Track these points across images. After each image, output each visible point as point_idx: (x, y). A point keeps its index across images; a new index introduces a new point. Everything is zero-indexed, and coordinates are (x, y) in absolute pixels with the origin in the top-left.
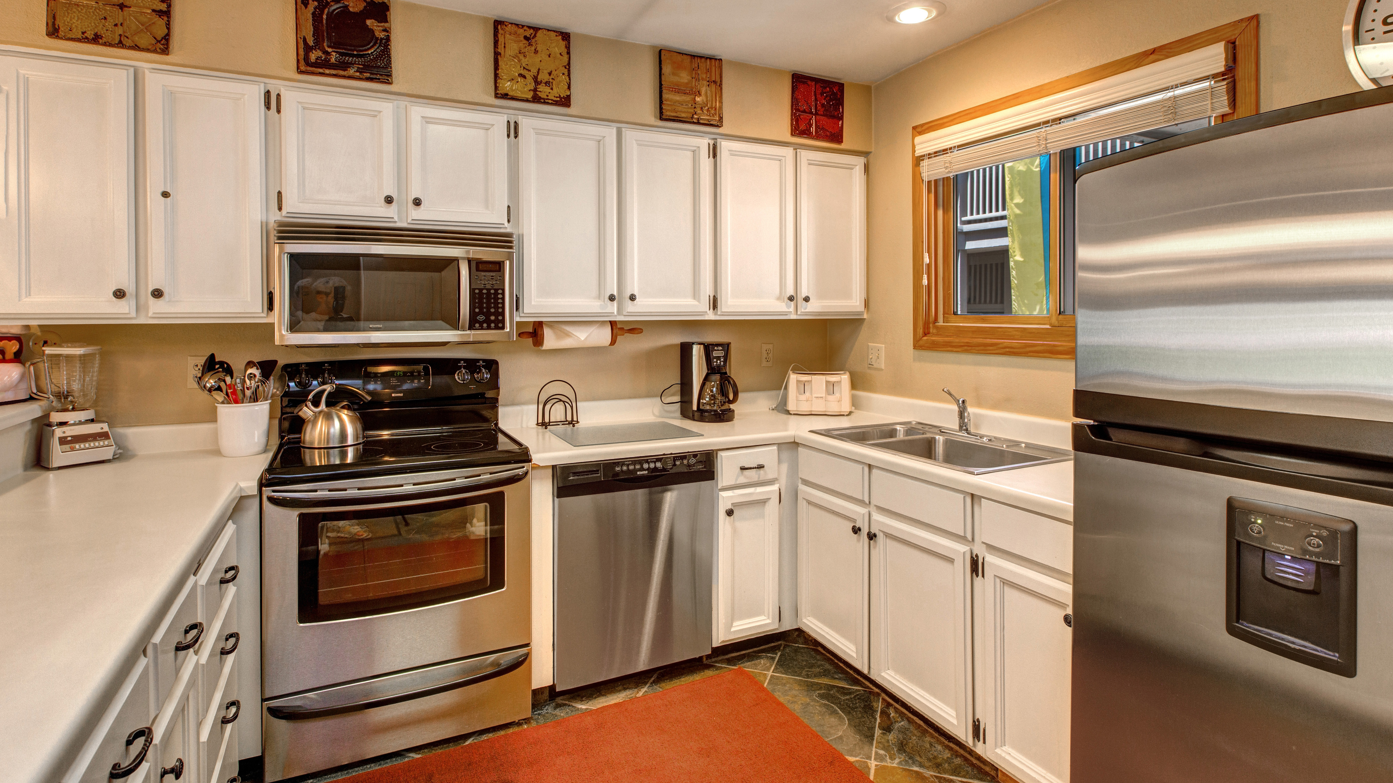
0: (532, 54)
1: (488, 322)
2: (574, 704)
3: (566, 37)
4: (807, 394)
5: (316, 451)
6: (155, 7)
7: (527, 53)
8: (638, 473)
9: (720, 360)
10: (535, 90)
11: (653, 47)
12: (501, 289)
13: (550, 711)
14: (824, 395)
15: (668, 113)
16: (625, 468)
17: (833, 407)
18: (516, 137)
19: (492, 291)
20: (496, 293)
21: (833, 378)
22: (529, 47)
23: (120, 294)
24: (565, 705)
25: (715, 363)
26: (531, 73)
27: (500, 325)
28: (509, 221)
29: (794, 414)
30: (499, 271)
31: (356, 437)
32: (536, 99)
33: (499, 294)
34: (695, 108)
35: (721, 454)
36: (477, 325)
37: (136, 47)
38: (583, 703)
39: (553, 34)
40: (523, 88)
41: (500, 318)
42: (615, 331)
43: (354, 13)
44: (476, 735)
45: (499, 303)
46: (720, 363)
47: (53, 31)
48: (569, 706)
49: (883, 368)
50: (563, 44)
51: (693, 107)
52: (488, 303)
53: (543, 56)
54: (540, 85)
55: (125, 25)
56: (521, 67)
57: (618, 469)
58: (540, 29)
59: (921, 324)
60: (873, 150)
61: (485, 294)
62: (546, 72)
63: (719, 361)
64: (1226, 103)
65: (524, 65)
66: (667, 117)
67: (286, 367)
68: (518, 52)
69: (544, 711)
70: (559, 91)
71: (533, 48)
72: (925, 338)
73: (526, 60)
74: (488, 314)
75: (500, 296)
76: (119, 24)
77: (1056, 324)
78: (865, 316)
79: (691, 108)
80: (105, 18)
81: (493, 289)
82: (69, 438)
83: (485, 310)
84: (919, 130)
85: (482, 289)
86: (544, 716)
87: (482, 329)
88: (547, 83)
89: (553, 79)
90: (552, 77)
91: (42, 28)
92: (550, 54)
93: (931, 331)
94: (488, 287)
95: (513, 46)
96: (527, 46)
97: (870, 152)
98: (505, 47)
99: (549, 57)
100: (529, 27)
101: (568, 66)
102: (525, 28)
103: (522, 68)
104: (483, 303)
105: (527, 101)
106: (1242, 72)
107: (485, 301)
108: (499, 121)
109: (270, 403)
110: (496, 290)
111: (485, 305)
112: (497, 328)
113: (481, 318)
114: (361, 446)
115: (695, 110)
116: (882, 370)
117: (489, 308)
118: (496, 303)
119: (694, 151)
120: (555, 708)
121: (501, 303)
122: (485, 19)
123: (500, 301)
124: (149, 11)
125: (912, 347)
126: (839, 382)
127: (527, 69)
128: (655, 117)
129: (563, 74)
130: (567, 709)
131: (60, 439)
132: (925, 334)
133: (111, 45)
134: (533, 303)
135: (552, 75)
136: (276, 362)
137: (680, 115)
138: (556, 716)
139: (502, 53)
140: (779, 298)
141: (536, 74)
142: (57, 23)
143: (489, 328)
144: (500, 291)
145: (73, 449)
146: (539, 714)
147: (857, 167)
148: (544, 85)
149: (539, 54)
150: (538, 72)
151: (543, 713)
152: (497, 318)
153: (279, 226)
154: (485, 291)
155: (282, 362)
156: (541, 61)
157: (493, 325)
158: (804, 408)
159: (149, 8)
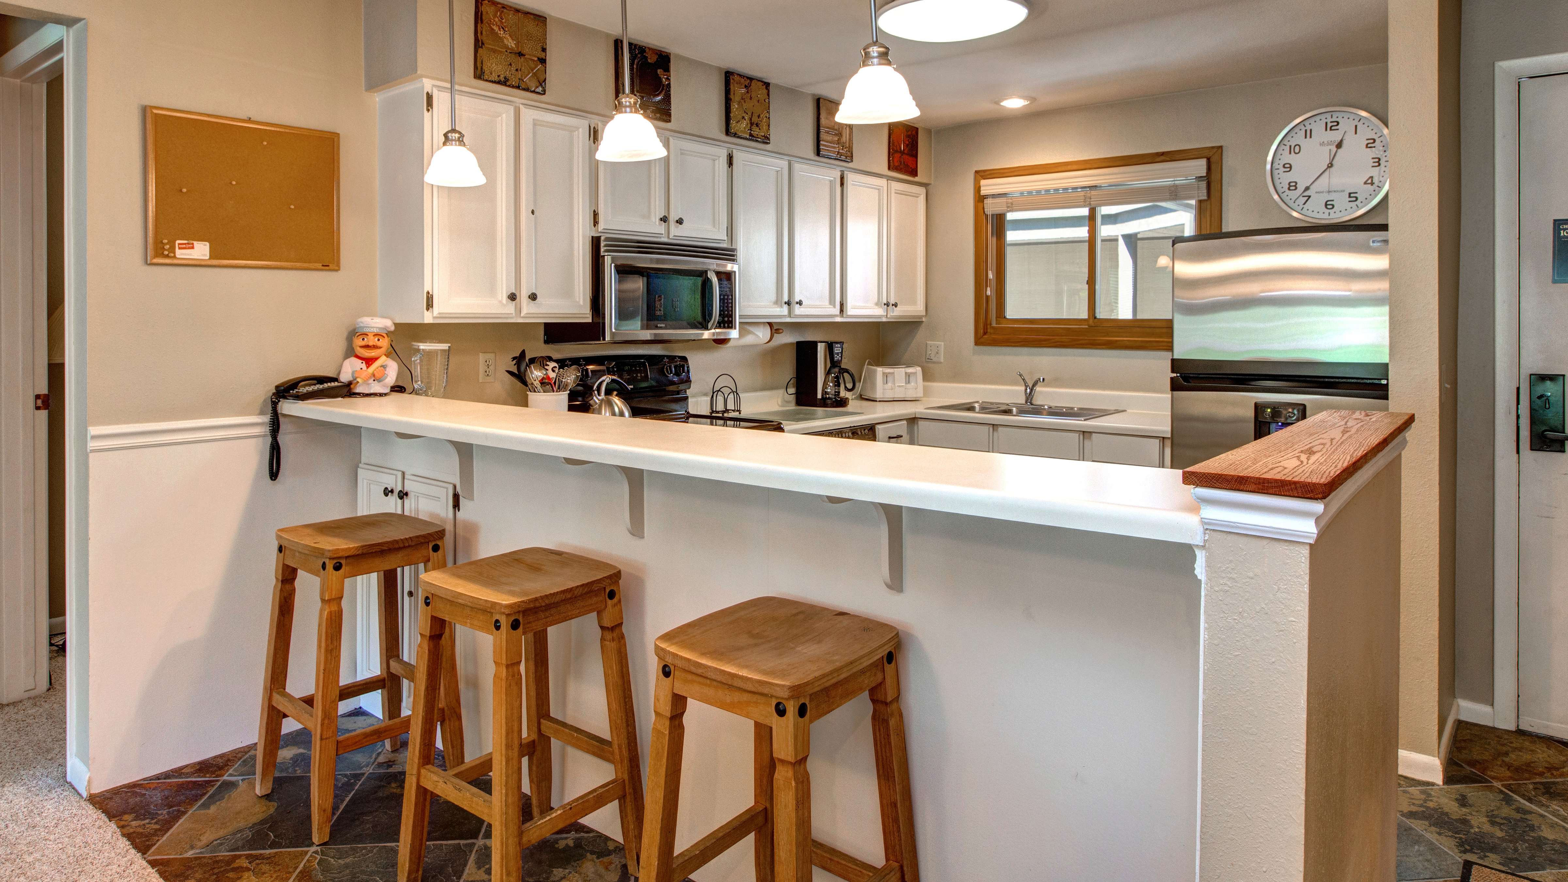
0: (749, 100)
1: (724, 322)
3: (767, 85)
4: (890, 384)
6: (537, 55)
7: (746, 99)
9: (838, 355)
10: (750, 130)
11: (814, 95)
12: (731, 295)
14: (904, 384)
17: (910, 394)
18: (731, 166)
19: (726, 297)
21: (910, 370)
22: (747, 94)
23: (514, 297)
25: (836, 358)
26: (748, 116)
27: (731, 325)
29: (879, 401)
30: (729, 280)
32: (751, 137)
33: (730, 299)
35: (878, 427)
36: (718, 325)
37: (528, 90)
39: (761, 84)
40: (744, 128)
41: (730, 319)
42: (773, 331)
43: (651, 64)
45: (733, 306)
47: (477, 73)
49: (942, 361)
50: (765, 91)
52: (728, 306)
54: (753, 125)
55: (522, 70)
56: (743, 110)
58: (754, 79)
59: (981, 325)
60: (932, 183)
62: (757, 115)
63: (838, 357)
64: (1205, 194)
66: (823, 155)
68: (741, 99)
70: (763, 130)
71: (749, 95)
72: (985, 336)
73: (746, 104)
74: (724, 316)
75: (730, 301)
76: (519, 70)
77: (1093, 325)
78: (924, 319)
80: (511, 65)
84: (982, 174)
87: (721, 328)
88: (757, 124)
89: (760, 121)
91: (471, 70)
92: (759, 100)
93: (989, 331)
94: (724, 293)
95: (738, 93)
97: (930, 184)
98: (732, 94)
99: (758, 102)
100: (748, 78)
101: (768, 110)
102: (745, 78)
104: (726, 307)
105: (746, 139)
106: (1214, 177)
107: (726, 304)
108: (722, 153)
109: (569, 394)
113: (720, 319)
116: (941, 363)
117: (724, 311)
119: (831, 181)
122: (720, 69)
124: (536, 59)
125: (974, 344)
126: (915, 373)
127: (746, 113)
128: (814, 153)
129: (766, 117)
132: (985, 333)
133: (513, 87)
135: (760, 118)
137: (827, 154)
139: (731, 99)
140: (877, 304)
141: (751, 117)
142: (479, 66)
143: (724, 327)
144: (730, 297)
147: (922, 196)
148: (755, 125)
149: (753, 101)
150: (753, 116)
153: (606, 241)
156: (754, 106)
158: (889, 395)
159: (535, 56)
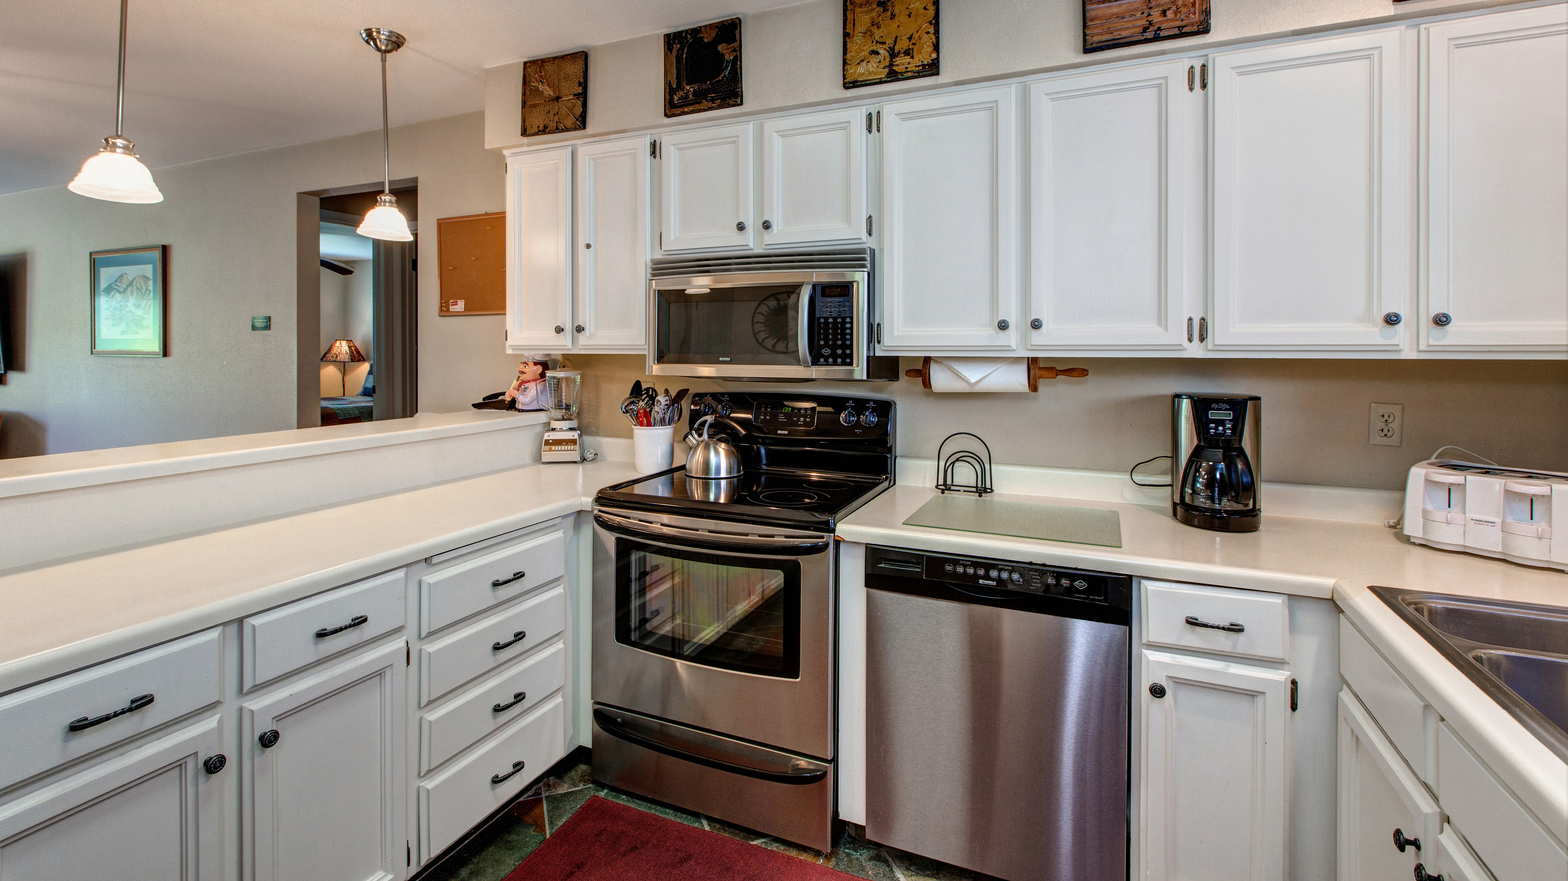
1: (834, 356)
2: (895, 869)
4: (1452, 510)
5: (694, 480)
6: (576, 92)
7: (881, 23)
8: (981, 581)
9: (1224, 426)
10: (891, 65)
12: (849, 317)
13: (862, 859)
14: (1497, 520)
15: (1096, 39)
16: (960, 570)
18: (879, 131)
19: (839, 320)
20: (844, 323)
21: (1529, 487)
22: (884, 14)
23: (559, 330)
24: (886, 862)
25: (1212, 431)
26: (886, 46)
27: (848, 360)
28: (870, 234)
30: (848, 295)
31: (730, 471)
32: (893, 76)
33: (847, 323)
34: (1149, 15)
35: (1149, 586)
36: (822, 360)
37: (567, 130)
38: (906, 872)
40: (874, 68)
41: (848, 352)
42: (1032, 372)
43: (708, 42)
44: (771, 839)
45: (847, 334)
46: (1224, 430)
47: (524, 133)
48: (889, 866)
51: (1146, 15)
52: (835, 334)
53: (901, 18)
54: (897, 57)
55: (559, 114)
56: (873, 42)
57: (949, 568)
61: (831, 323)
62: (905, 38)
63: (1221, 428)
65: (877, 38)
66: (1094, 45)
67: (696, 395)
68: (870, 25)
69: (856, 855)
70: (925, 56)
73: (880, 31)
74: (834, 348)
75: (848, 326)
76: (556, 114)
79: (1141, 19)
80: (549, 112)
81: (841, 317)
82: (551, 441)
83: (831, 342)
85: (828, 318)
86: (851, 861)
87: (827, 364)
88: (907, 53)
89: (913, 44)
90: (913, 41)
91: (519, 130)
92: (911, 13)
94: (835, 315)
95: (865, 19)
96: (881, 13)
98: (854, 24)
99: (909, 16)
101: (936, 22)
103: (875, 43)
104: (829, 334)
105: (881, 82)
107: (831, 331)
108: (857, 116)
109: (676, 427)
110: (844, 318)
111: (831, 337)
112: (844, 363)
113: (826, 351)
114: (735, 480)
115: (1150, 18)
117: (835, 339)
118: (844, 334)
119: (1159, 86)
120: (871, 859)
121: (849, 334)
123: (848, 331)
126: (1546, 498)
127: (880, 43)
128: (1077, 51)
129: (928, 33)
130: (882, 868)
131: (546, 440)
133: (553, 132)
134: (896, 333)
135: (912, 40)
136: (688, 390)
137: (1120, 35)
138: (862, 870)
139: (851, 34)
140: (1363, 320)
141: (891, 46)
142: (526, 124)
143: (835, 363)
144: (848, 320)
145: (550, 450)
146: (848, 855)
148: (903, 55)
149: (897, 19)
150: (895, 42)
151: (854, 857)
152: (844, 352)
153: (654, 264)
154: (831, 320)
155: (693, 391)
156: (899, 26)
157: (839, 360)
158: (1448, 537)
159: (574, 95)
